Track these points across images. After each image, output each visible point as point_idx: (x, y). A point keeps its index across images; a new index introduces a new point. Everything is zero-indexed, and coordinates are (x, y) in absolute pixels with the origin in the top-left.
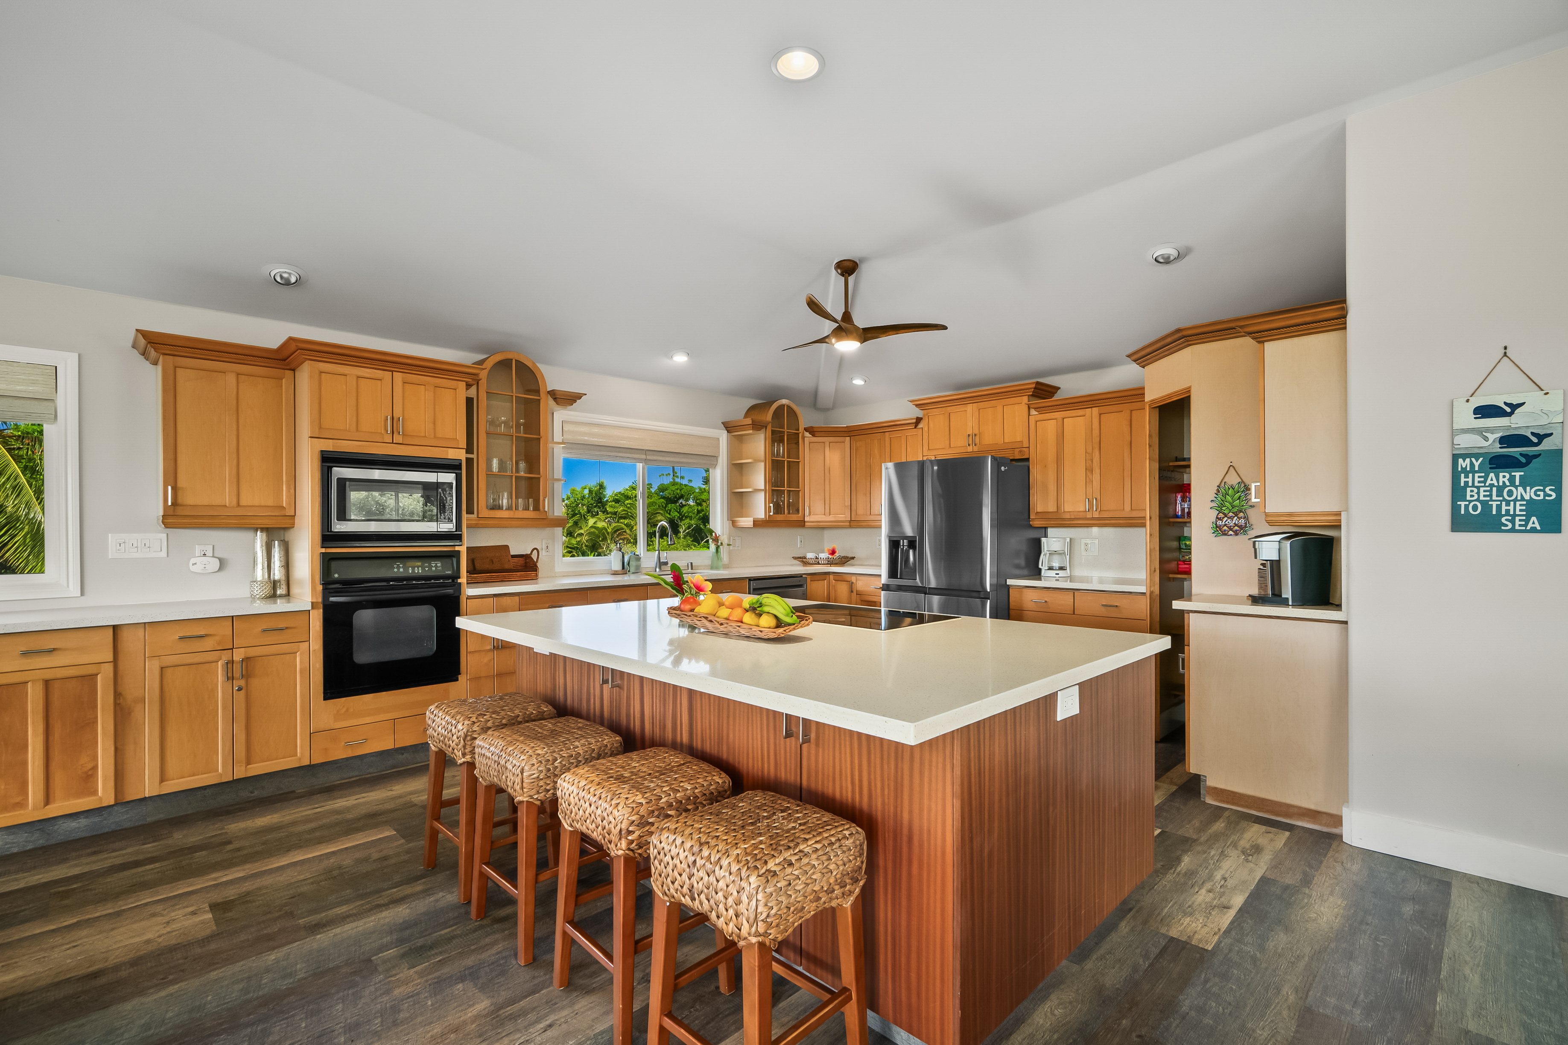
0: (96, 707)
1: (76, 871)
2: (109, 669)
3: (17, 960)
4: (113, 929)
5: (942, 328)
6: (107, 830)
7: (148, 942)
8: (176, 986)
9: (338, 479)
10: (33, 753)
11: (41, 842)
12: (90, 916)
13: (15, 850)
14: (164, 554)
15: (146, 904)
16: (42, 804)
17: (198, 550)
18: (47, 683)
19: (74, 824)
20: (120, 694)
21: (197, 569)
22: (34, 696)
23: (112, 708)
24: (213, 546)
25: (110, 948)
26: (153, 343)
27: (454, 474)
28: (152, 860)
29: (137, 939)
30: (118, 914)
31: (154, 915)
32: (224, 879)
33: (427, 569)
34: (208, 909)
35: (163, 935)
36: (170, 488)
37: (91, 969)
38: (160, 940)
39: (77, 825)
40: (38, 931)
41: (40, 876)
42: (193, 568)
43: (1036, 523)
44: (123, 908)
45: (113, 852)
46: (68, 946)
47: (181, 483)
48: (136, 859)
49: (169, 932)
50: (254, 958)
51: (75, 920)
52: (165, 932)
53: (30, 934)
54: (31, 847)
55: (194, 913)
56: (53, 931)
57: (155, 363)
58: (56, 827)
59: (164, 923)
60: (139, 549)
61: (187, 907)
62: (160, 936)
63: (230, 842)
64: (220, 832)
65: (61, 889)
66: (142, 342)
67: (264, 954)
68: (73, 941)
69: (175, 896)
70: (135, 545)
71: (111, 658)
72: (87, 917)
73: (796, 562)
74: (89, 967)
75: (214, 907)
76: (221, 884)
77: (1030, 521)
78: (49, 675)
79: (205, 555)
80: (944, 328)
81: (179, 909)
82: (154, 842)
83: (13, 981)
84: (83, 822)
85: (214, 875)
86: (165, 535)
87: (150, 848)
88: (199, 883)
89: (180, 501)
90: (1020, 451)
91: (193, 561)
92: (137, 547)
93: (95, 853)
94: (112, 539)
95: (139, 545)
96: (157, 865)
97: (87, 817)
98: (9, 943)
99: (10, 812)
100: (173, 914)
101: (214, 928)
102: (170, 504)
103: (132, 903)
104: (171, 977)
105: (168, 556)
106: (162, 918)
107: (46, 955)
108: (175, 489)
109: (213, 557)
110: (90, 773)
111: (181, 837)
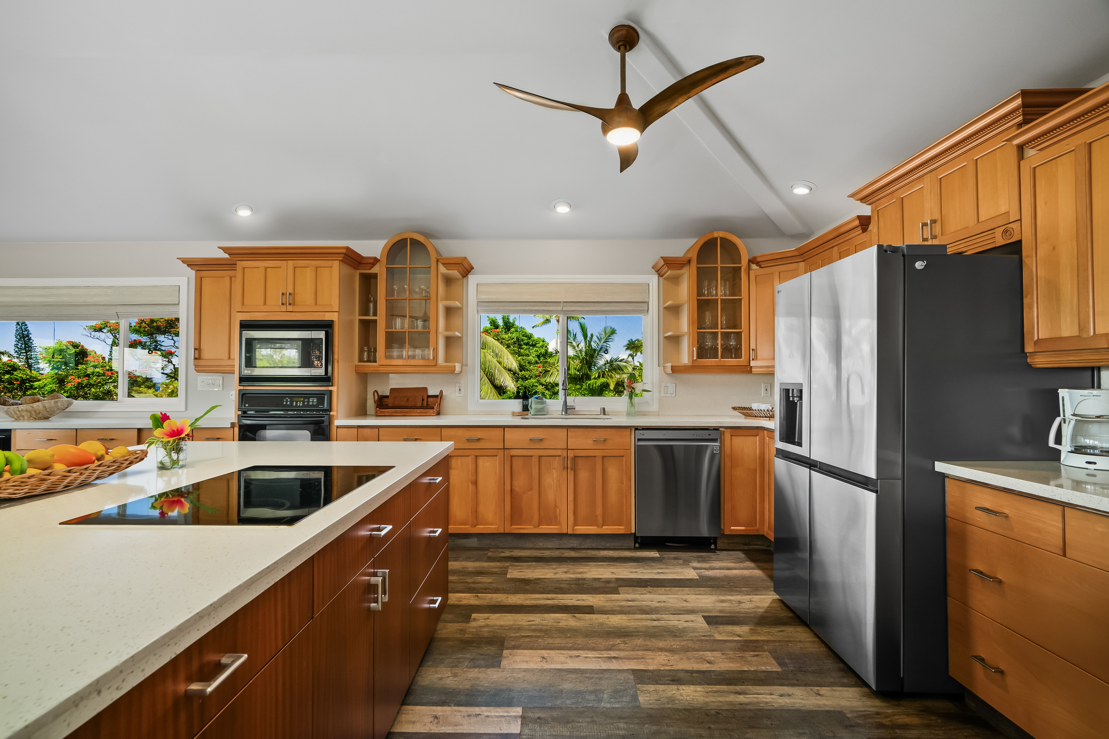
5: (753, 62)
9: (247, 339)
27: (324, 332)
33: (306, 403)
43: (1040, 361)
73: (736, 413)
77: (1027, 357)
80: (758, 60)
90: (1005, 231)
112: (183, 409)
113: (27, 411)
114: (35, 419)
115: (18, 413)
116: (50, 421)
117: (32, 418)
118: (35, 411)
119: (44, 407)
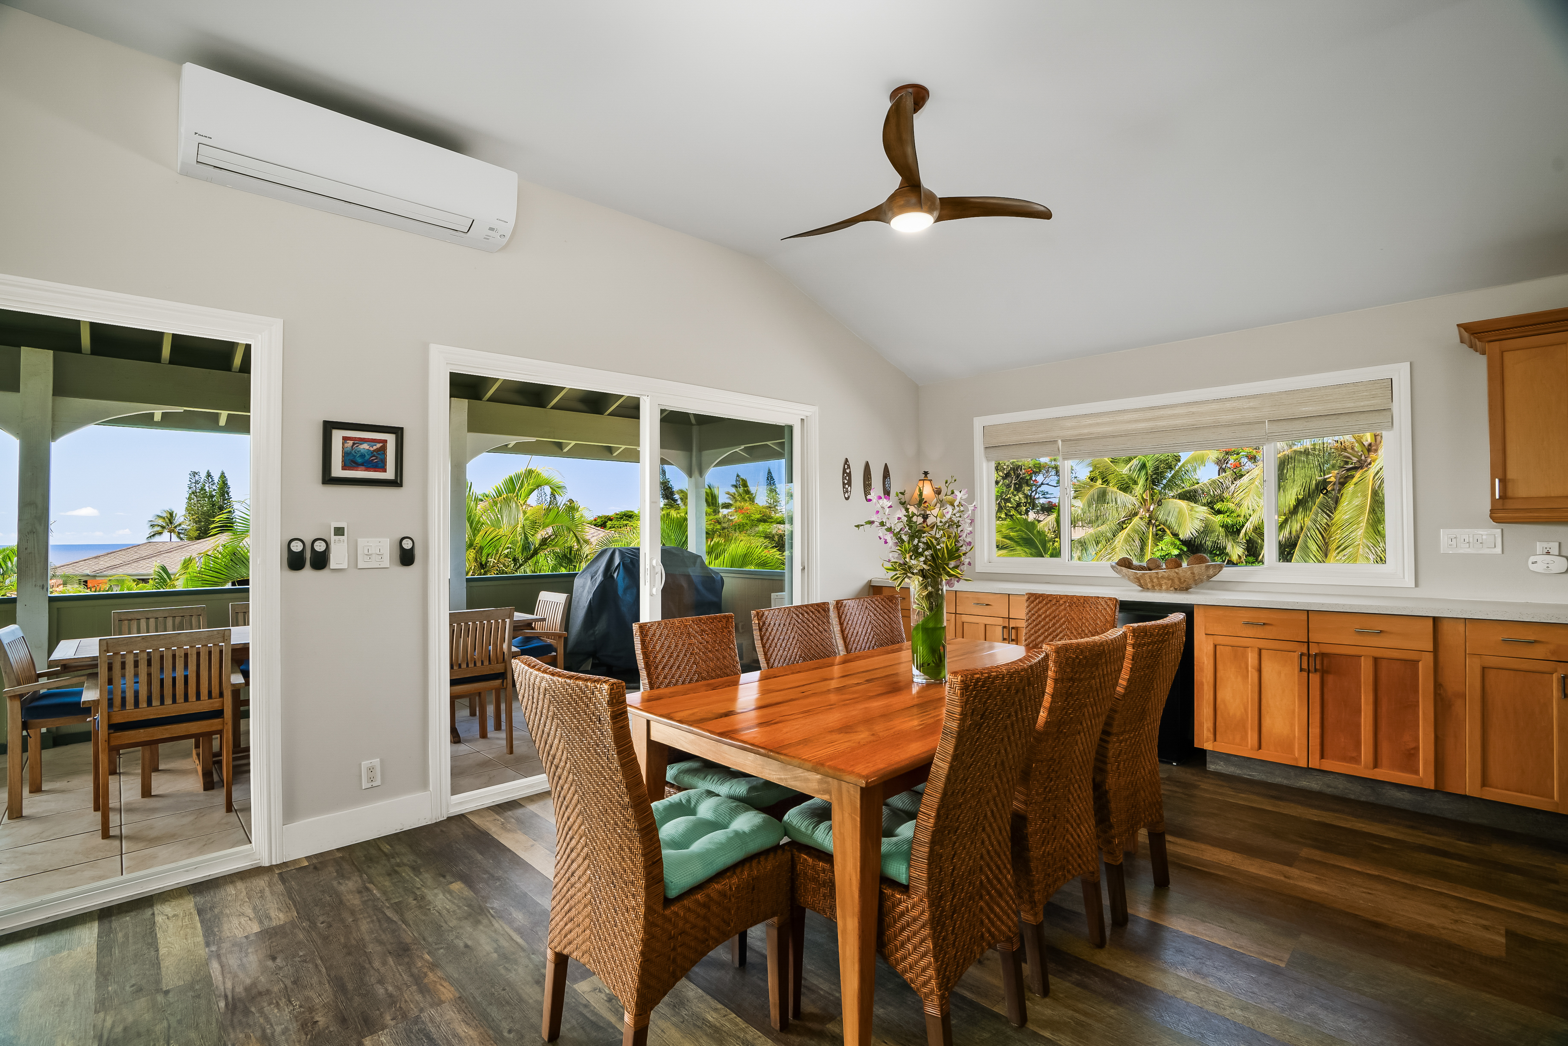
0: (1418, 692)
1: (1392, 835)
2: (1430, 657)
3: (1327, 879)
4: (1405, 898)
6: (1428, 812)
7: (1431, 926)
8: (1444, 981)
10: (1365, 718)
11: (1372, 799)
12: (1389, 877)
13: (1353, 797)
14: (1498, 550)
15: (1441, 894)
16: (1372, 766)
17: (1540, 547)
18: (1376, 660)
19: (1399, 794)
20: (1441, 685)
21: (1539, 568)
22: (1366, 669)
23: (1432, 696)
24: (1560, 544)
25: (1397, 912)
26: (1476, 333)
28: (1461, 858)
29: (1422, 919)
30: (1413, 888)
31: (1445, 907)
32: (1534, 915)
34: (1503, 932)
35: (1448, 929)
36: (1497, 480)
37: (1375, 919)
38: (1443, 932)
39: (1402, 797)
40: (1348, 866)
41: (1363, 826)
42: (1533, 567)
44: (1420, 885)
45: (1427, 833)
46: (1365, 890)
47: (1511, 475)
48: (1446, 849)
49: (1454, 930)
50: (1540, 1012)
51: (1377, 873)
52: (1450, 928)
53: (1342, 865)
54: (1365, 800)
55: (1486, 928)
56: (1358, 872)
57: (1483, 353)
58: (1384, 791)
59: (1453, 919)
60: (1471, 545)
61: (1481, 918)
62: (1444, 928)
63: (1556, 882)
64: (1547, 866)
65: (1375, 843)
66: (1466, 335)
67: (1554, 1017)
68: (1370, 889)
69: (1472, 902)
70: (1467, 540)
71: (1431, 649)
72: (1387, 876)
74: (1374, 916)
75: (1510, 934)
76: (1529, 917)
78: (1378, 653)
79: (1548, 553)
81: (1472, 915)
82: (1469, 842)
83: (1320, 892)
84: (1405, 795)
85: (1521, 904)
86: (1499, 531)
87: (1463, 846)
88: (1502, 903)
89: (1510, 493)
91: (1532, 559)
92: (1469, 543)
93: (1412, 827)
94: (1444, 535)
95: (1471, 540)
96: (1465, 864)
97: (1410, 793)
98: (1325, 863)
99: (1347, 762)
100: (1464, 916)
101: (1504, 954)
102: (1497, 497)
103: (1429, 885)
104: (1441, 970)
105: (1503, 553)
106: (1450, 913)
107: (1347, 887)
108: (1503, 482)
109: (1560, 555)
110: (1412, 752)
111: (1498, 850)
112: (1410, 581)
113: (1169, 578)
114: (1176, 589)
115: (1155, 580)
116: (1190, 593)
117: (1172, 589)
118: (1180, 579)
119: (1193, 573)
